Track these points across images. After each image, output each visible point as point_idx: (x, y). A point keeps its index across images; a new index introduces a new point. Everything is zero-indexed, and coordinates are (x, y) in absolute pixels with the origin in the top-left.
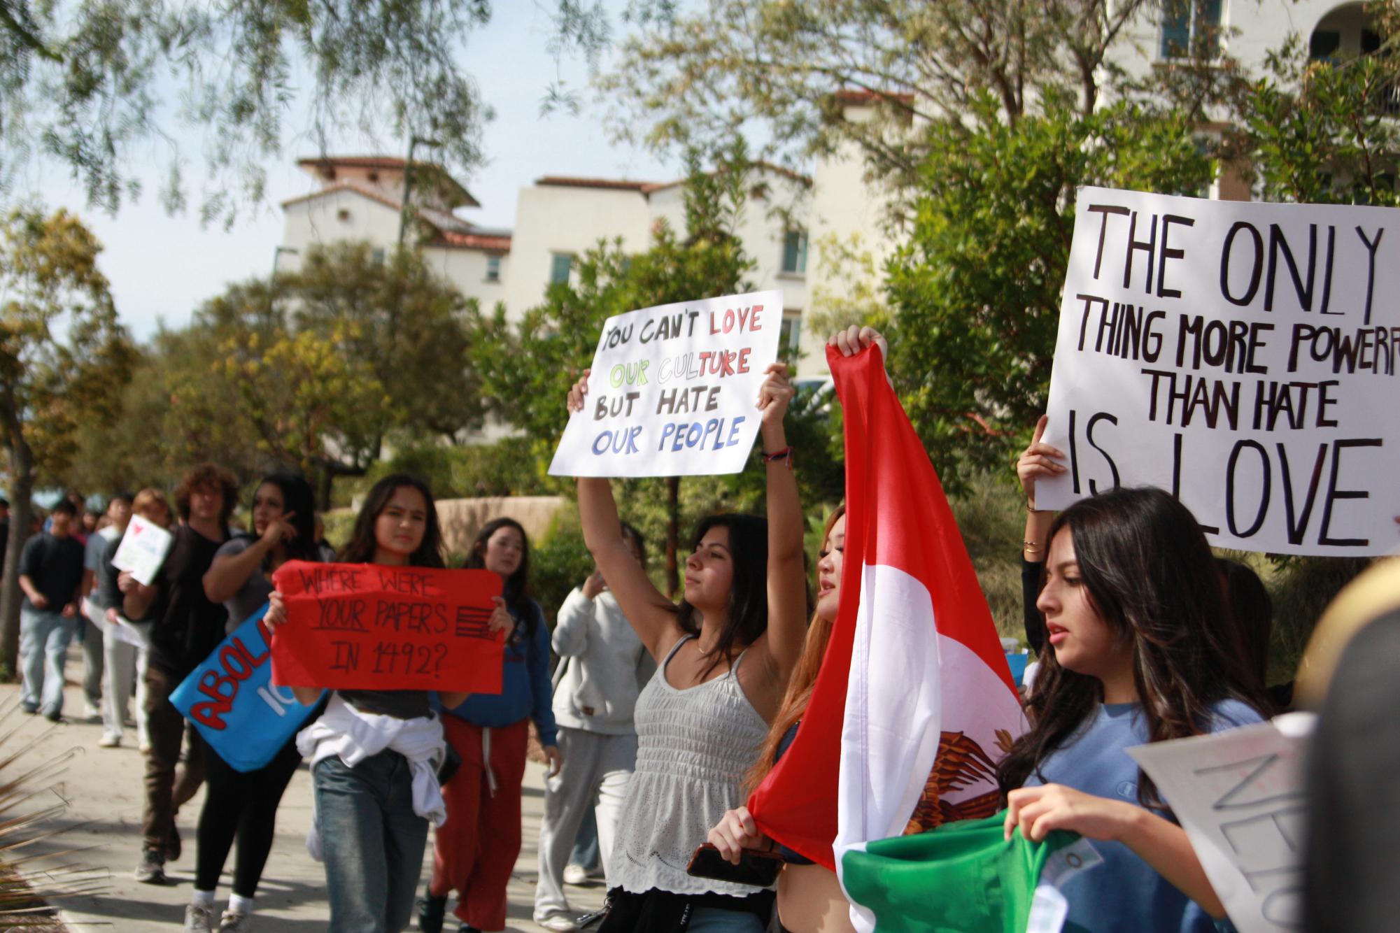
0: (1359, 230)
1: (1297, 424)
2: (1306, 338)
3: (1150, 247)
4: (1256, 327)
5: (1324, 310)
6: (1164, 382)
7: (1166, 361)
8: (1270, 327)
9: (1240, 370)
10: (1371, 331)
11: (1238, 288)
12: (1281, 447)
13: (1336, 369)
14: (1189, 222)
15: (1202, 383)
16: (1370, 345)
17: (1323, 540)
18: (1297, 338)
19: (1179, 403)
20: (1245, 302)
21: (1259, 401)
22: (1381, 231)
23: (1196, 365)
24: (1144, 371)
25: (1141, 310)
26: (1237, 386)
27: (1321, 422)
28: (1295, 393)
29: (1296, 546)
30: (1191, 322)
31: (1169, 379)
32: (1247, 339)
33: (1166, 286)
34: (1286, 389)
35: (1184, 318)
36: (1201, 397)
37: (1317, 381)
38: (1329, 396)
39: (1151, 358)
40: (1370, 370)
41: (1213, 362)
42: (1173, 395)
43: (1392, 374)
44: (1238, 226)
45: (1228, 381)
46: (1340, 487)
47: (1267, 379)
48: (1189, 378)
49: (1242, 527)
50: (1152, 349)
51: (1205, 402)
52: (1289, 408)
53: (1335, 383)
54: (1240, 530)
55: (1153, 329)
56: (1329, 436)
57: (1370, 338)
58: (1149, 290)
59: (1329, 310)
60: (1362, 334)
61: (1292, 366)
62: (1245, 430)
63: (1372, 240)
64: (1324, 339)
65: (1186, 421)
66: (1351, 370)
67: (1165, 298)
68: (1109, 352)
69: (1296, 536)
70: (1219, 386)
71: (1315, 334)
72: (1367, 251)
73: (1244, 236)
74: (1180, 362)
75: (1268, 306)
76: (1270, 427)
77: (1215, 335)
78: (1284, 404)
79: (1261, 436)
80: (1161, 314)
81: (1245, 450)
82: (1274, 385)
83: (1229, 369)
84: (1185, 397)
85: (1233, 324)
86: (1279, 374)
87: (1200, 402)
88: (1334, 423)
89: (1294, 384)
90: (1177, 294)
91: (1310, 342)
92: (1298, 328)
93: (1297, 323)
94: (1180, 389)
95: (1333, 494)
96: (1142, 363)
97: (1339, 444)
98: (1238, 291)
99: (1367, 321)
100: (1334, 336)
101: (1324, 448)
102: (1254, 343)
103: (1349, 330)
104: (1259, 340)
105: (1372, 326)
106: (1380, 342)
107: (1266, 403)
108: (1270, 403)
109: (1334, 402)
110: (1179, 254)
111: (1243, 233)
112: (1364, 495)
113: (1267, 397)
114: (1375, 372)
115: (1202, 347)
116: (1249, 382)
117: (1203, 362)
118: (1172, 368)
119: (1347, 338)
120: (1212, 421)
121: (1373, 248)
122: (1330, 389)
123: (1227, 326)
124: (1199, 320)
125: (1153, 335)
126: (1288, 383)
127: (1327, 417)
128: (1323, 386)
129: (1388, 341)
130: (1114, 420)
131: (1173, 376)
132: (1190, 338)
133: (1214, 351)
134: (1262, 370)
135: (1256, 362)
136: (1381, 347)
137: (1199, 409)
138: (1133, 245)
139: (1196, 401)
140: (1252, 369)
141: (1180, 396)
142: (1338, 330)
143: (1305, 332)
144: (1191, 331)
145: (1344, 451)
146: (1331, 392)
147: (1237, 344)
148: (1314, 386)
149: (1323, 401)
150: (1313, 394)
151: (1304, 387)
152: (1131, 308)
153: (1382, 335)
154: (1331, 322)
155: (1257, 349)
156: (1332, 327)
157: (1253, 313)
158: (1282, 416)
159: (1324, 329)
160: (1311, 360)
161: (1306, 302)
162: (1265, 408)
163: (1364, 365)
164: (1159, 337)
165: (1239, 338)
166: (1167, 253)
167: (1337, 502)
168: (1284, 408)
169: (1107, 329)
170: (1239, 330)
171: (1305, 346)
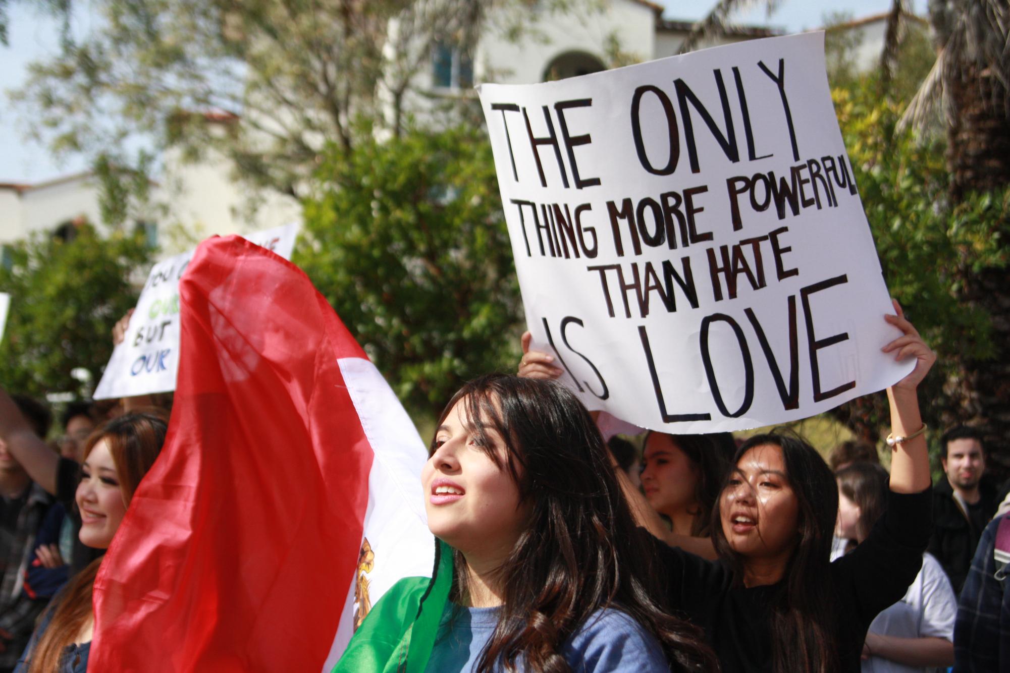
0: (761, 65)
1: (758, 283)
2: (743, 191)
3: (552, 141)
4: (689, 193)
5: (752, 156)
6: (612, 275)
7: (607, 254)
8: (704, 189)
9: (685, 244)
10: (803, 167)
11: (659, 157)
12: (749, 313)
13: (781, 216)
14: (587, 103)
15: (649, 267)
16: (807, 181)
17: (819, 396)
18: (733, 194)
19: (632, 294)
20: (670, 169)
21: (714, 271)
22: (782, 62)
23: (638, 251)
24: (590, 269)
25: (566, 206)
26: (686, 261)
27: (782, 274)
28: (748, 251)
29: (794, 411)
30: (619, 208)
31: (615, 272)
32: (682, 208)
33: (583, 177)
34: (737, 250)
35: (611, 206)
36: (652, 283)
37: (766, 233)
38: (782, 246)
39: (592, 254)
40: (815, 206)
41: (654, 242)
42: (624, 288)
43: (836, 205)
44: (640, 92)
45: (676, 258)
46: (818, 337)
47: (715, 245)
48: (635, 267)
49: (732, 408)
50: (590, 246)
51: (658, 286)
52: (746, 269)
53: (784, 229)
54: (732, 410)
55: (584, 225)
56: (793, 286)
57: (805, 174)
58: (567, 185)
59: (757, 156)
60: (795, 171)
61: (737, 224)
62: (708, 305)
63: (777, 74)
64: (760, 186)
65: (644, 311)
66: (796, 212)
67: (585, 189)
68: (553, 255)
69: (791, 401)
70: (668, 267)
71: (750, 185)
72: (775, 85)
73: (649, 101)
74: (620, 252)
75: (695, 168)
76: (733, 294)
77: (648, 212)
78: (740, 266)
79: (726, 306)
80: (587, 207)
81: (713, 326)
82: (724, 249)
83: (672, 246)
84: (637, 286)
85: (664, 197)
86: (726, 236)
87: (653, 288)
88: (795, 272)
89: (744, 242)
90: (596, 182)
91: (747, 193)
92: (731, 182)
93: (729, 177)
94: (629, 280)
95: (814, 346)
96: (585, 261)
97: (806, 292)
98: (659, 160)
99: (797, 158)
100: (770, 180)
101: (792, 300)
102: (691, 211)
103: (782, 172)
104: (696, 206)
105: (803, 161)
106: (814, 175)
107: (721, 270)
108: (726, 269)
109: (788, 249)
110: (585, 139)
111: (649, 98)
112: (844, 337)
113: (720, 264)
114: (819, 207)
115: (637, 229)
116: (697, 253)
117: (643, 246)
118: (614, 259)
119: (783, 180)
120: (671, 305)
121: (780, 81)
122: (780, 237)
123: (658, 201)
124: (627, 203)
125: (586, 230)
126: (737, 243)
127: (786, 268)
128: (773, 237)
129: (823, 172)
130: (580, 322)
131: (618, 268)
132: (623, 224)
133: (652, 231)
134: (708, 236)
135: (699, 231)
136: (818, 180)
137: (654, 295)
138: (535, 142)
139: (648, 289)
140: (696, 238)
141: (631, 287)
142: (771, 174)
143: (740, 185)
144: (622, 216)
145: (811, 297)
146: (783, 240)
147: (674, 216)
148: (764, 238)
149: (778, 252)
150: (766, 247)
151: (755, 242)
152: (556, 207)
153: (814, 168)
154: (762, 167)
155: (697, 216)
156: (765, 173)
157: (682, 179)
158: (742, 279)
159: (758, 176)
160: (754, 211)
161: (732, 153)
162: (722, 276)
163: (807, 203)
164: (592, 230)
165: (675, 209)
166: (572, 142)
167: (819, 352)
168: (741, 271)
169: (543, 232)
170: (672, 202)
171: (744, 200)
